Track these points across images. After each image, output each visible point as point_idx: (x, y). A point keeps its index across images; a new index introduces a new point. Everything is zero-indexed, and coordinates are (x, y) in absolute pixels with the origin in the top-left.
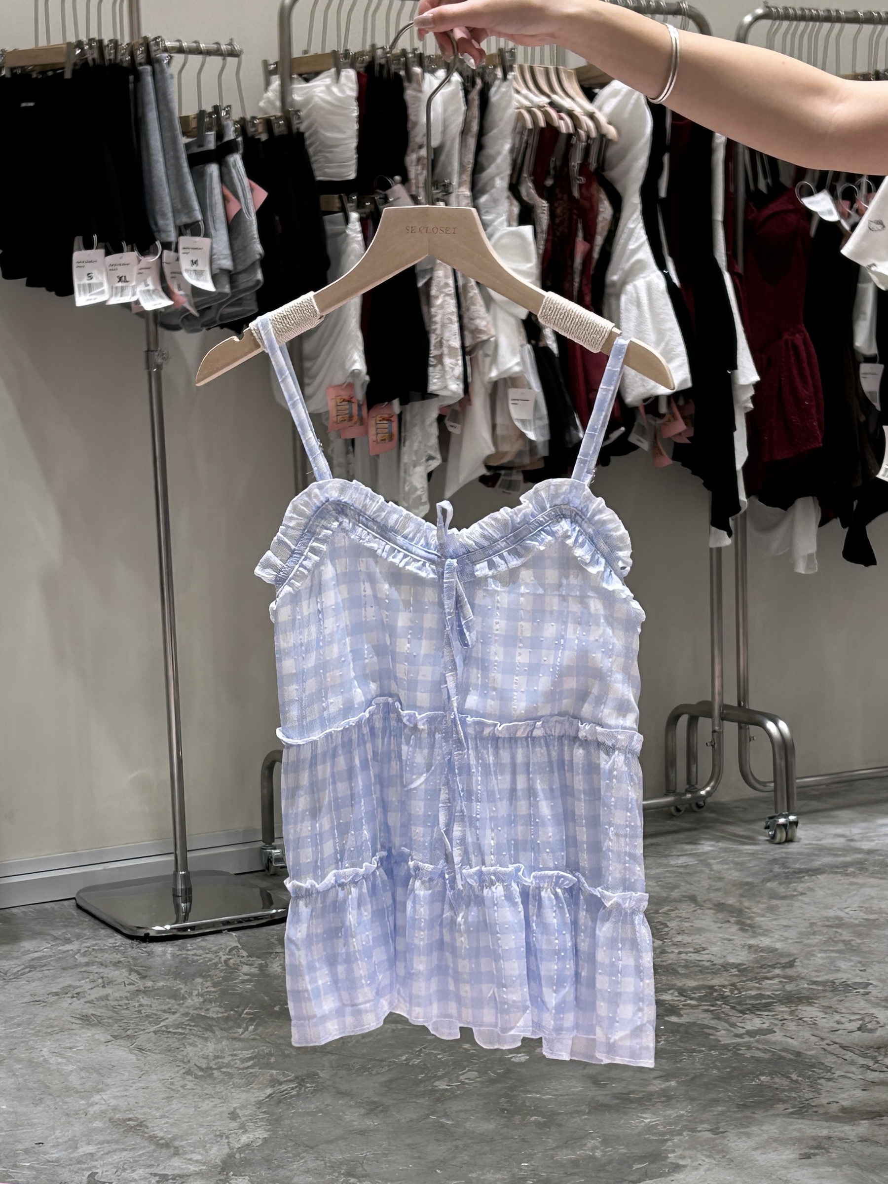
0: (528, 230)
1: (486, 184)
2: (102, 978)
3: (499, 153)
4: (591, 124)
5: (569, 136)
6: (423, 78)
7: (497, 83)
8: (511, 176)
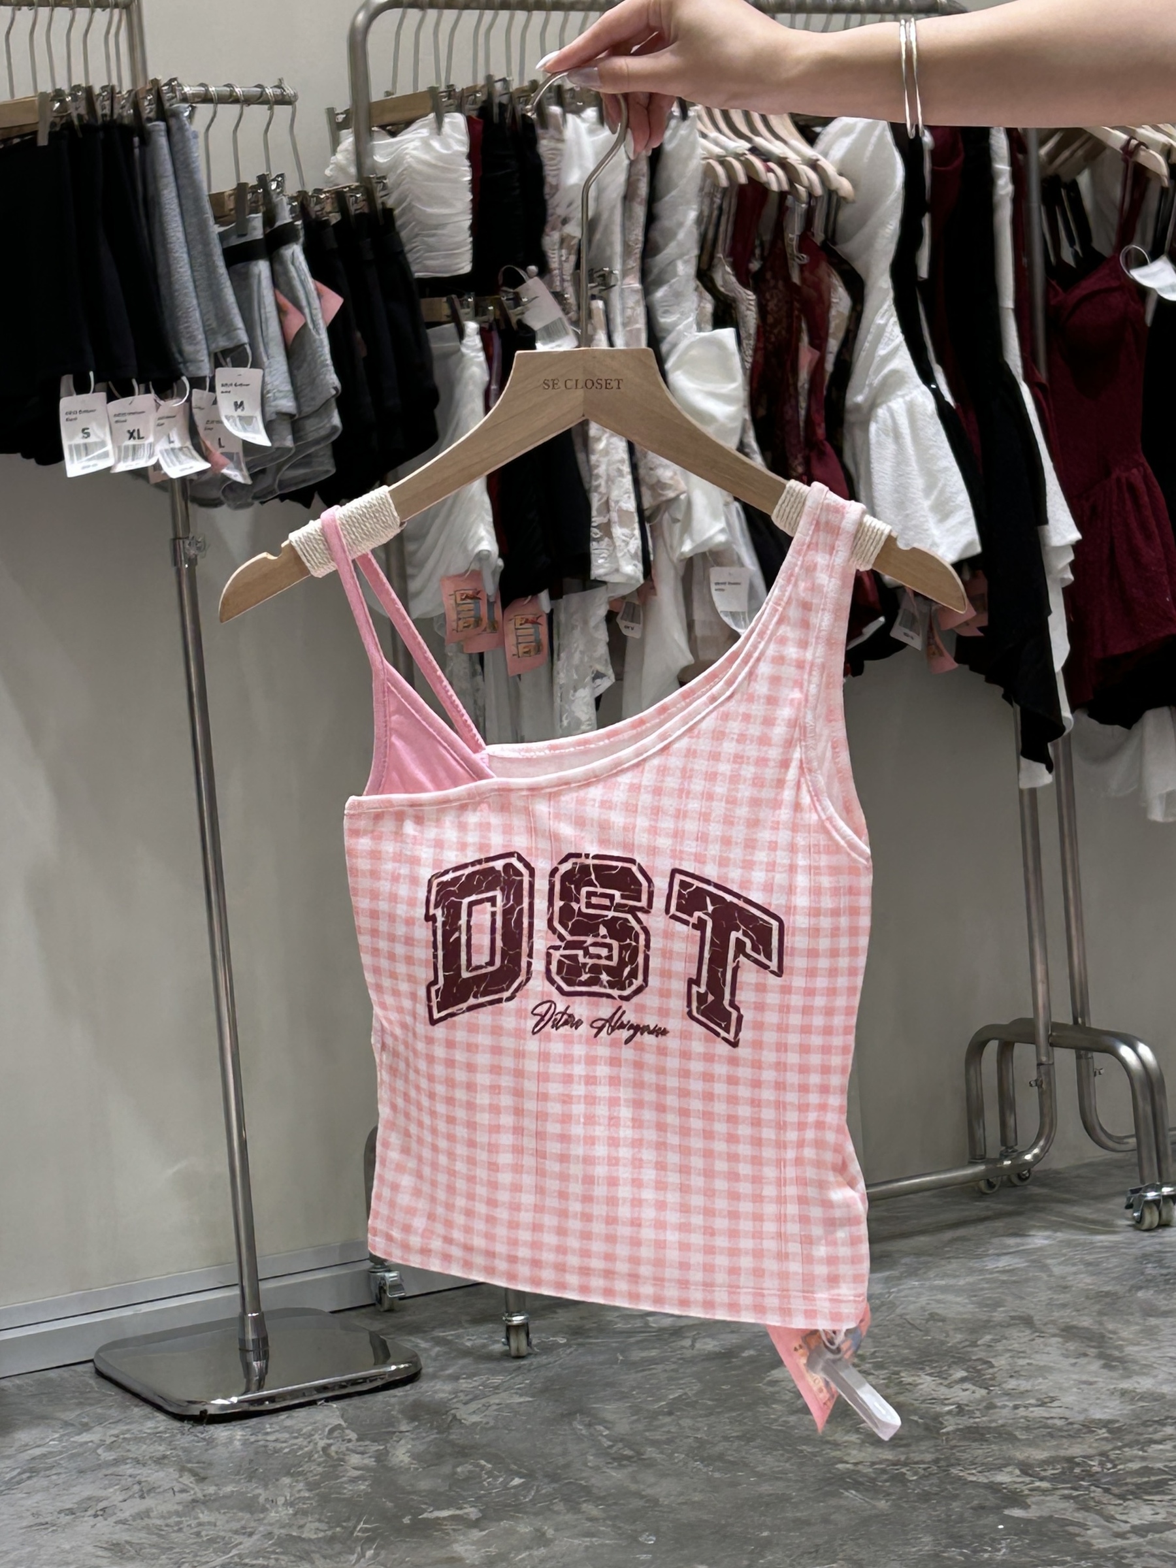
0: (727, 335)
1: (662, 272)
2: (139, 1483)
3: (680, 225)
4: (813, 176)
5: (783, 195)
6: (565, 121)
7: (673, 123)
8: (700, 257)
